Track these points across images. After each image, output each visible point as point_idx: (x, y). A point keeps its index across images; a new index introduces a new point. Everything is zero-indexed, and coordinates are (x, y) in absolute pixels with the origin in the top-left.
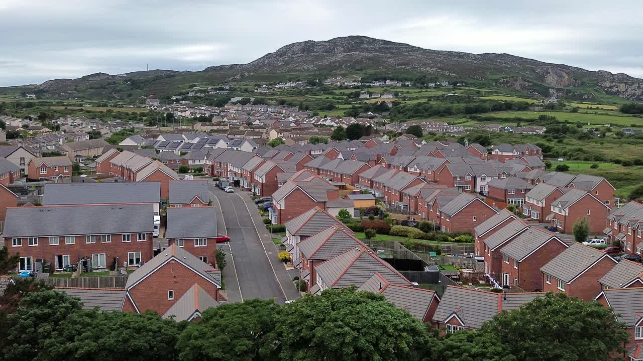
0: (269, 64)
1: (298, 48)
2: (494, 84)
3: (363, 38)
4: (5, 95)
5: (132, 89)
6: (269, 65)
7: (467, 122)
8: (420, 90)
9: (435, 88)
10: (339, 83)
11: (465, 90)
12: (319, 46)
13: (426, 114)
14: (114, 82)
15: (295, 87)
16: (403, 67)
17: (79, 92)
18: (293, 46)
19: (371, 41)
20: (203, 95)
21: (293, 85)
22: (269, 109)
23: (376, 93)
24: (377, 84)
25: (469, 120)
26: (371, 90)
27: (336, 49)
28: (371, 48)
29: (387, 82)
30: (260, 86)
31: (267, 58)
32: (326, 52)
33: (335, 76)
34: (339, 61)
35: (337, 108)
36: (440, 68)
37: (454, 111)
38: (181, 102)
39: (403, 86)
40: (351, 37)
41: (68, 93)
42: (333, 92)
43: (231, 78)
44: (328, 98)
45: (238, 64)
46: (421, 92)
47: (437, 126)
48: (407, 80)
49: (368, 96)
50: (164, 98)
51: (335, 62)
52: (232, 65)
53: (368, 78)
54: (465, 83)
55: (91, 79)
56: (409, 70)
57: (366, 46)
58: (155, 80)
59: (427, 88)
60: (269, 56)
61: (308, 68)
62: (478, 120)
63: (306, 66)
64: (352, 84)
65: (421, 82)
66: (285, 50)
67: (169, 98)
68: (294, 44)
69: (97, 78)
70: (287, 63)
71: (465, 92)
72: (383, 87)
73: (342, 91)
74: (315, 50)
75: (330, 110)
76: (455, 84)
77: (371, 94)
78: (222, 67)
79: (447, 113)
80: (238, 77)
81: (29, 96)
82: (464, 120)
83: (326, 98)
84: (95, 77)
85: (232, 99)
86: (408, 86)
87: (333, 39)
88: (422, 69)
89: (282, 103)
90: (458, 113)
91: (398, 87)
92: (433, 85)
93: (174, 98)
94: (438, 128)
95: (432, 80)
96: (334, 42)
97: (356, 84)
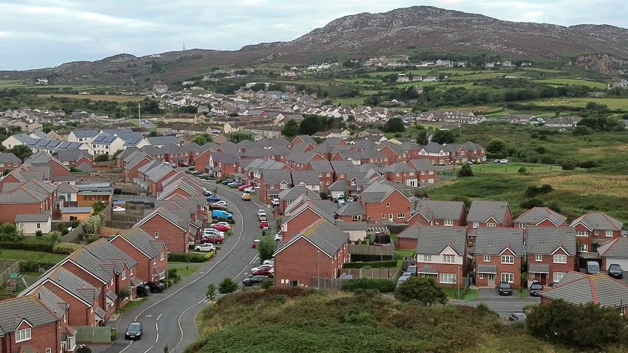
0: (313, 41)
1: (350, 21)
2: (570, 63)
3: (429, 9)
4: (16, 80)
5: (152, 73)
6: (313, 43)
7: (503, 110)
8: (473, 72)
9: (493, 69)
10: (380, 64)
11: (528, 71)
12: (374, 19)
13: (458, 101)
14: (135, 65)
15: (329, 69)
16: (462, 43)
17: (95, 76)
18: (345, 20)
19: (438, 12)
20: (217, 80)
21: (327, 66)
22: (282, 96)
23: (418, 75)
24: (426, 65)
25: (505, 109)
26: (413, 72)
27: (394, 22)
28: (436, 20)
29: (437, 62)
30: (288, 69)
31: (314, 34)
32: (381, 26)
33: (378, 56)
34: (390, 37)
35: (361, 95)
36: (506, 45)
37: (491, 98)
38: (192, 88)
39: (456, 67)
40: (415, 8)
41: (83, 78)
42: (369, 75)
43: (262, 59)
44: (357, 83)
45: (280, 42)
46: (474, 73)
47: (457, 117)
48: (462, 59)
49: (407, 80)
50: (174, 84)
51: (387, 38)
52: (273, 43)
53: (416, 57)
54: (532, 63)
55: (113, 61)
56: (468, 46)
57: (430, 18)
58: (179, 61)
59: (484, 69)
60: (316, 32)
61: (352, 46)
62: (515, 109)
63: (352, 44)
64: (395, 65)
65: (478, 63)
66: (335, 24)
67: (180, 83)
68: (345, 17)
69: (121, 60)
70: (332, 40)
71: (526, 73)
72: (431, 69)
73: (380, 74)
74: (370, 24)
75: (353, 96)
76: (518, 64)
77: (411, 77)
78: (261, 46)
79: (483, 100)
80: (270, 58)
81: (40, 81)
82: (501, 108)
83: (356, 83)
84: (118, 59)
85: (247, 84)
86: (461, 66)
87: (393, 11)
88: (484, 45)
89: (300, 89)
90: (496, 101)
91: (448, 69)
92: (492, 65)
93: (185, 83)
94: (458, 119)
95: (491, 60)
96: (394, 14)
97: (400, 65)
